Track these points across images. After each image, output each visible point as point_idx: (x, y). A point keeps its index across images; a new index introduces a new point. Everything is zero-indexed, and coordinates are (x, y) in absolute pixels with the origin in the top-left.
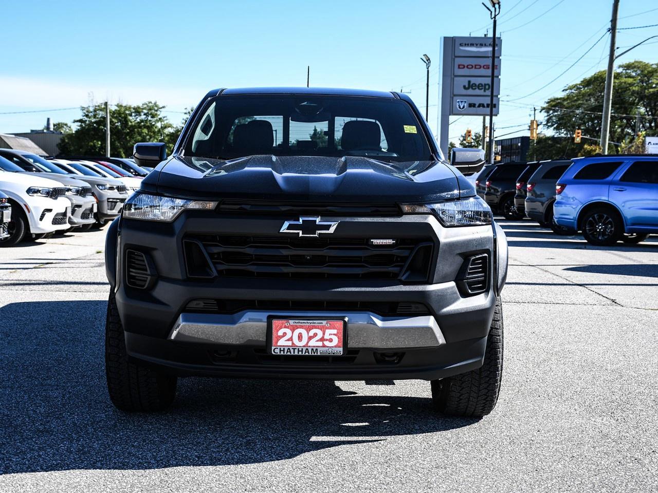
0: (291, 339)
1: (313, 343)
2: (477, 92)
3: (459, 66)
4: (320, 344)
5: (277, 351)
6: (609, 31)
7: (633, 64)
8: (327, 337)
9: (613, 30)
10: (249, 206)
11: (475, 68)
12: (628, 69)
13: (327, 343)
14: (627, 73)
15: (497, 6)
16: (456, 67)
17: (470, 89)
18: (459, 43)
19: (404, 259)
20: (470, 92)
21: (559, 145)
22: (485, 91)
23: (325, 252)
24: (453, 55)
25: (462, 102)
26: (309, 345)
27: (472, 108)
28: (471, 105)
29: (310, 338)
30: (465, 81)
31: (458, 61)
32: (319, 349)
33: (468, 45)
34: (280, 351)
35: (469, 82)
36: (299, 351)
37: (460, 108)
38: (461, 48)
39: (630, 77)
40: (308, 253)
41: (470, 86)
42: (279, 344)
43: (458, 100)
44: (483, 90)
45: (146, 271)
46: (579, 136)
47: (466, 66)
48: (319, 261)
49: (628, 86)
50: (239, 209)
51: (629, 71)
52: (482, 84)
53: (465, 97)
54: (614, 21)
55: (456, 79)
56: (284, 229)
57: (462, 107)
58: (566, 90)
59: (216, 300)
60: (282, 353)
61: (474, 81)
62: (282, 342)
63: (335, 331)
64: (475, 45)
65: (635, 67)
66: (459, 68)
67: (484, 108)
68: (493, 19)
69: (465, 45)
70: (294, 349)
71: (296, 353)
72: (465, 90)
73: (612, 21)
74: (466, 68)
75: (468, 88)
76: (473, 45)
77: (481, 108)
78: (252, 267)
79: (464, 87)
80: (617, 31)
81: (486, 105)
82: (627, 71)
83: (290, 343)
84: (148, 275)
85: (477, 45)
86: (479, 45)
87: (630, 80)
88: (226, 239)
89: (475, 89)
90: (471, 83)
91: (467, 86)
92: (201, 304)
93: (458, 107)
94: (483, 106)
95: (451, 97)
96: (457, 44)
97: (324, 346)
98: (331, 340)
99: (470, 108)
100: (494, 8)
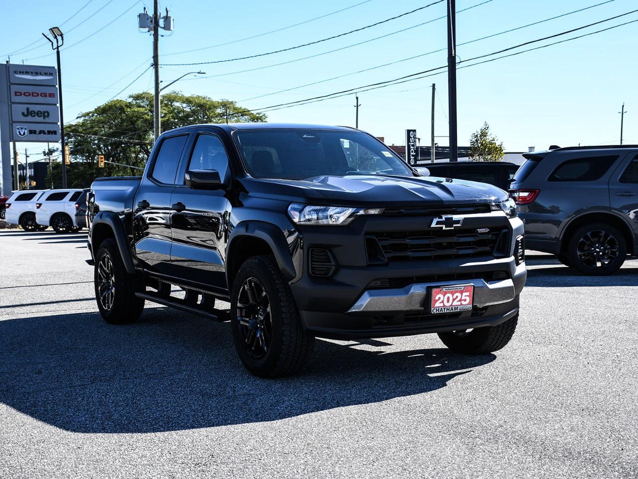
0: (443, 302)
1: (455, 303)
2: (37, 119)
3: (16, 93)
4: (459, 303)
5: (435, 311)
6: (152, 66)
7: (142, 95)
8: (463, 298)
9: (156, 65)
10: (404, 210)
11: (33, 96)
12: (138, 100)
13: (463, 303)
14: (137, 103)
15: (59, 38)
16: (13, 94)
17: (30, 116)
18: (15, 70)
19: (494, 242)
20: (29, 119)
21: (76, 171)
22: (44, 118)
23: (454, 239)
24: (8, 82)
25: (22, 128)
26: (453, 304)
27: (33, 135)
28: (31, 132)
29: (454, 300)
30: (23, 108)
31: (14, 88)
32: (459, 307)
33: (23, 72)
34: (437, 310)
35: (28, 109)
36: (447, 309)
37: (20, 134)
38: (17, 76)
39: (140, 106)
40: (445, 241)
41: (29, 113)
42: (436, 305)
43: (18, 127)
44: (42, 117)
45: (331, 262)
46: (102, 161)
47: (23, 93)
48: (451, 246)
49: (141, 114)
50: (398, 213)
51: (138, 101)
52: (40, 112)
53: (25, 124)
54: (156, 57)
55: (13, 106)
56: (434, 225)
57: (22, 134)
58: (80, 117)
59: (389, 279)
60: (437, 312)
61: (32, 108)
62: (438, 304)
63: (468, 294)
64: (30, 73)
65: (144, 98)
66: (16, 95)
67: (45, 135)
68: (56, 50)
69: (20, 72)
70: (444, 308)
71: (446, 311)
72: (25, 117)
73: (154, 57)
74: (23, 95)
75: (27, 116)
76: (28, 73)
77: (42, 134)
78: (411, 253)
79: (23, 114)
80: (159, 66)
81: (46, 132)
82: (137, 101)
83: (442, 305)
84: (332, 265)
85: (32, 73)
86: (34, 73)
87: (142, 110)
88: (392, 235)
89: (34, 116)
90: (30, 110)
91: (26, 113)
92: (379, 283)
93: (18, 133)
94: (44, 133)
95: (10, 124)
96: (11, 70)
97: (461, 304)
98: (465, 300)
99: (31, 135)
100: (56, 40)
